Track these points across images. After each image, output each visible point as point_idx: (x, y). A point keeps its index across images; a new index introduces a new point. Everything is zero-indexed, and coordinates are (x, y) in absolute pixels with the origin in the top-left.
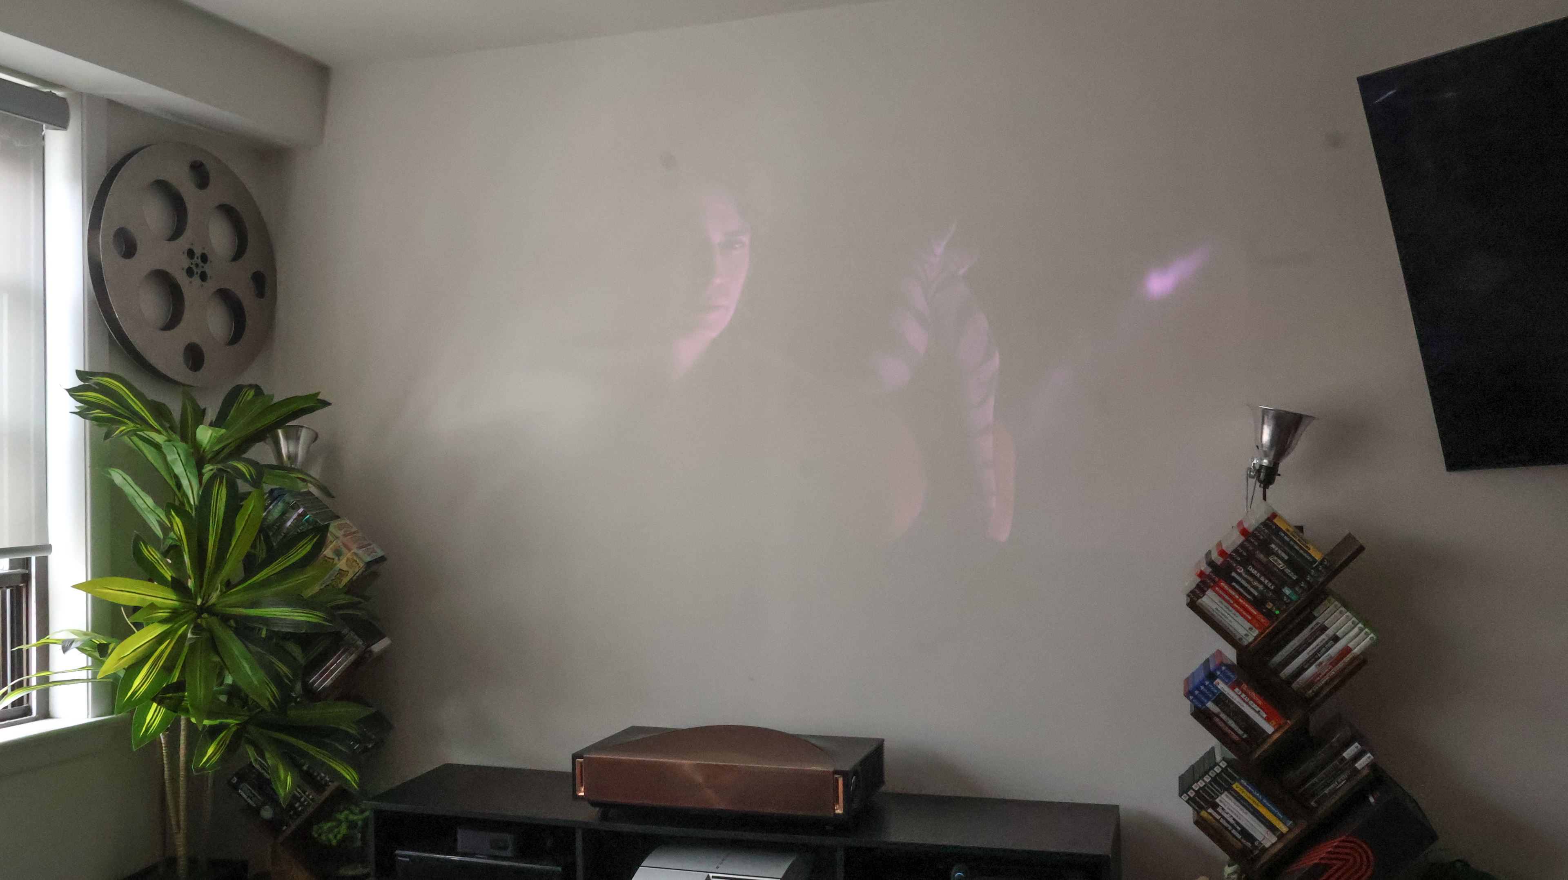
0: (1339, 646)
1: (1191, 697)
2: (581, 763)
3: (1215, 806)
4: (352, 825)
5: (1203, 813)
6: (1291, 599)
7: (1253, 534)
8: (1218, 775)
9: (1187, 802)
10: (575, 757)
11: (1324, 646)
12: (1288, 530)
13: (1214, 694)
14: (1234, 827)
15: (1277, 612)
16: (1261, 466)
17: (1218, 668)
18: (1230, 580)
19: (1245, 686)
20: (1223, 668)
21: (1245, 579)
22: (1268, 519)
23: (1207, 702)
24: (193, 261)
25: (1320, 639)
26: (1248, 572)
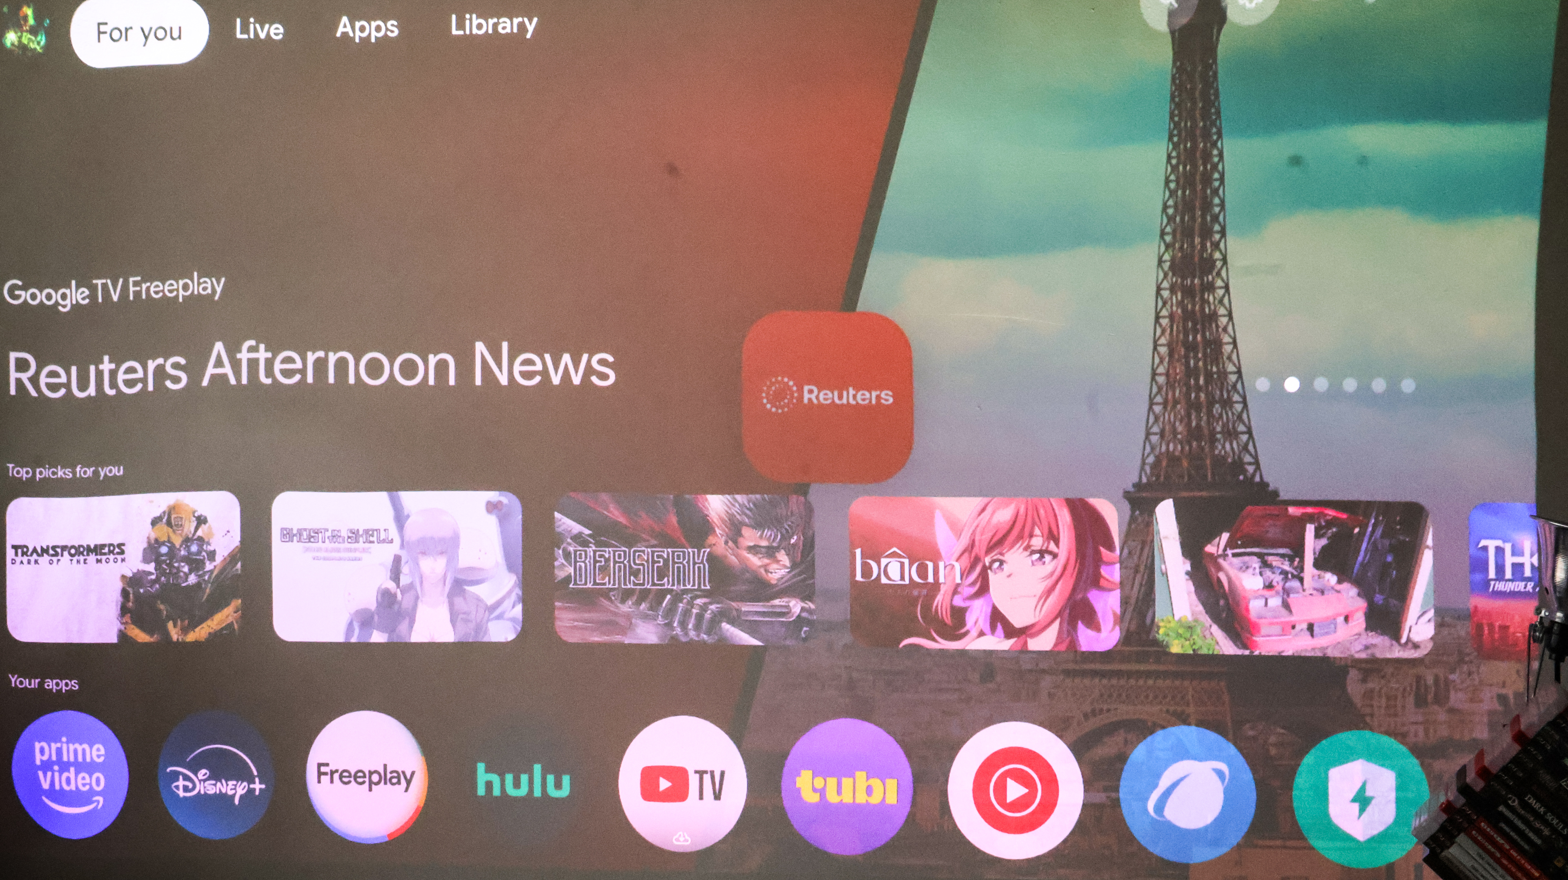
16: (1553, 623)
21: (1520, 817)
26: (1525, 805)
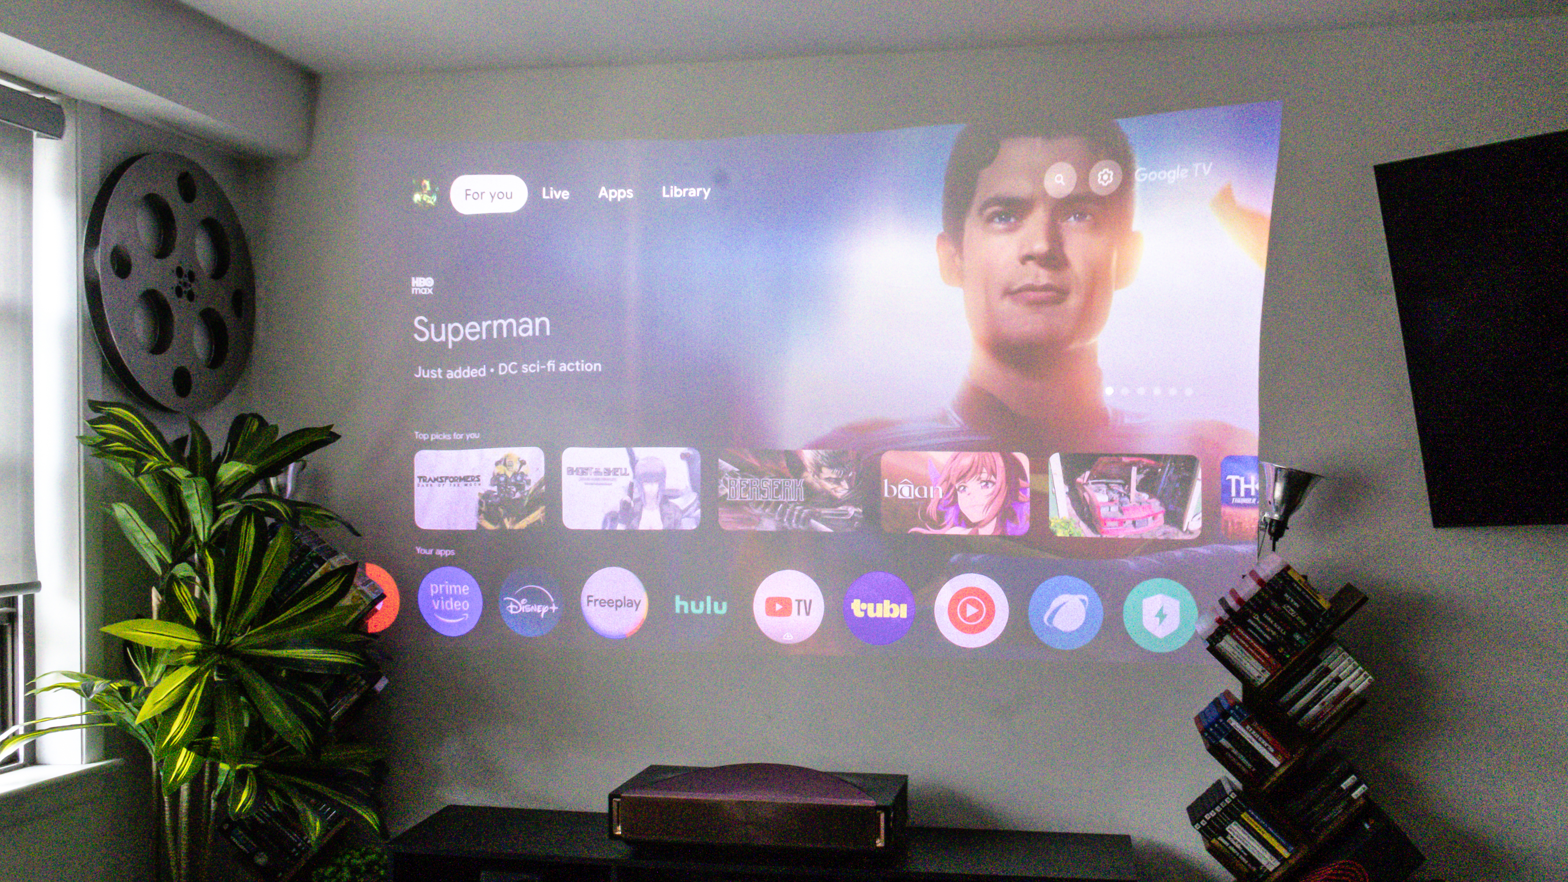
0: (1341, 686)
1: (1206, 734)
2: (618, 802)
3: (1225, 834)
5: (1214, 841)
6: (1301, 645)
7: (1269, 584)
8: (1228, 806)
9: (1199, 830)
10: (612, 796)
11: (1327, 687)
12: (1300, 580)
13: (1227, 730)
14: (1241, 853)
15: (1288, 656)
16: (1272, 520)
17: (1232, 707)
18: (1246, 626)
19: (1256, 724)
20: (1237, 707)
21: (1260, 626)
22: (1283, 571)
23: (1221, 739)
24: (181, 280)
25: (1325, 679)
26: (1262, 618)
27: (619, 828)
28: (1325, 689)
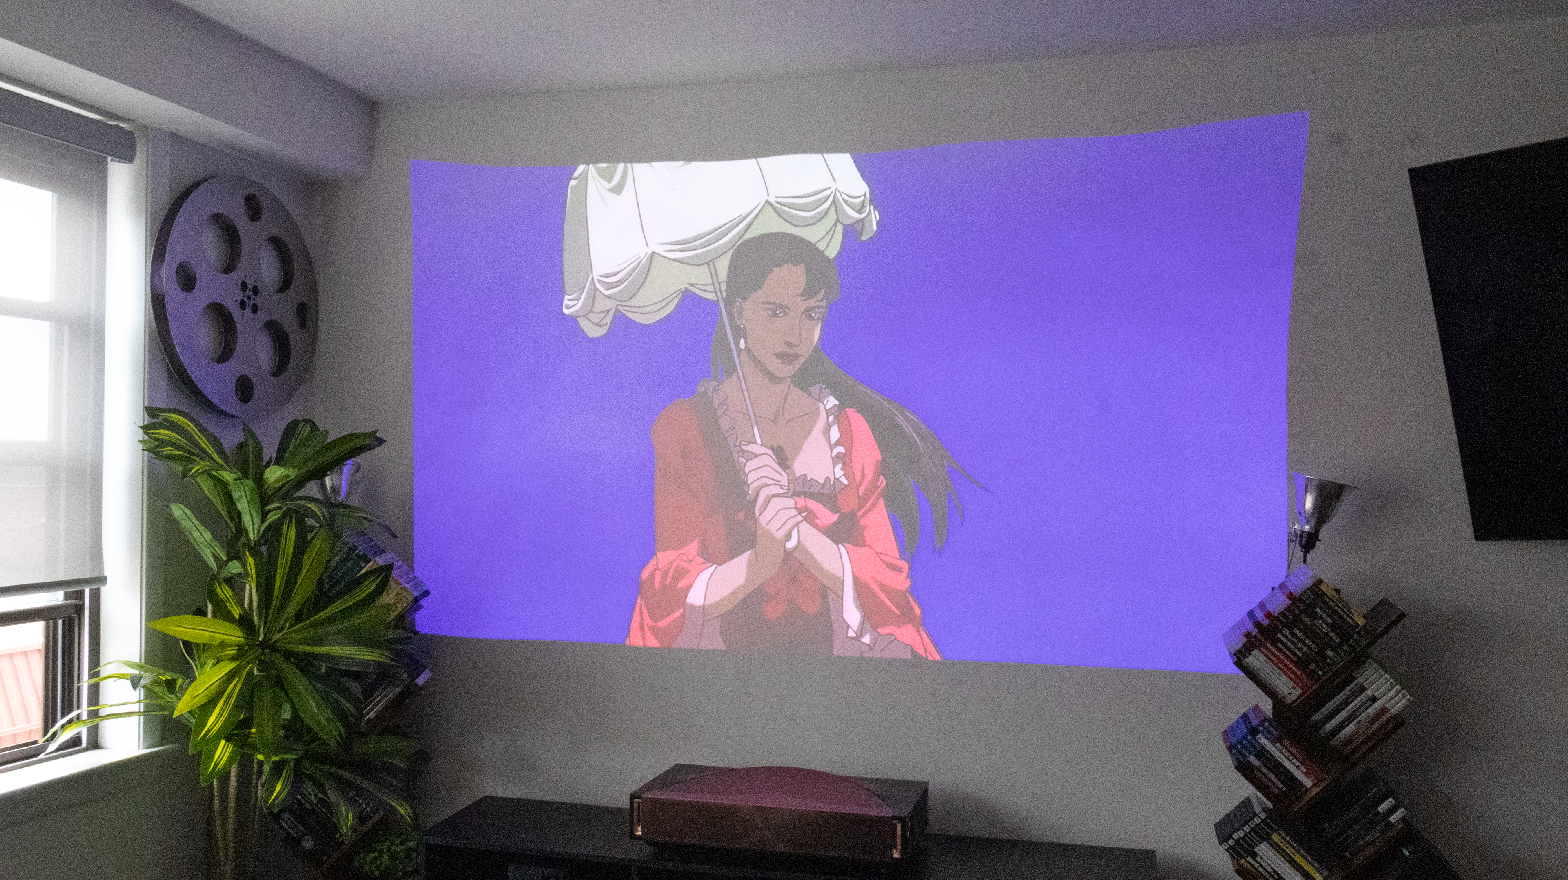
0: (1377, 705)
1: (1234, 751)
2: (639, 803)
3: (1254, 855)
4: (394, 856)
5: (1242, 861)
6: (1333, 661)
7: (1299, 599)
8: (1257, 825)
9: (1227, 850)
10: (633, 797)
11: (1362, 705)
12: (1333, 596)
13: (1255, 748)
14: (1272, 876)
15: (1320, 673)
16: (1303, 532)
17: (1261, 724)
18: (1275, 641)
19: (1286, 742)
20: (1266, 724)
21: (1290, 641)
22: (1314, 585)
23: (1249, 756)
24: (245, 294)
25: (1359, 699)
26: (1293, 634)
27: (640, 828)
28: (1360, 708)
